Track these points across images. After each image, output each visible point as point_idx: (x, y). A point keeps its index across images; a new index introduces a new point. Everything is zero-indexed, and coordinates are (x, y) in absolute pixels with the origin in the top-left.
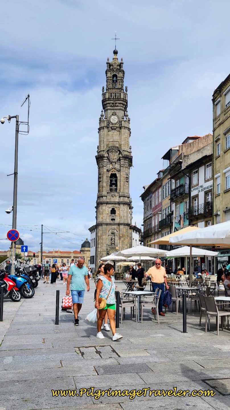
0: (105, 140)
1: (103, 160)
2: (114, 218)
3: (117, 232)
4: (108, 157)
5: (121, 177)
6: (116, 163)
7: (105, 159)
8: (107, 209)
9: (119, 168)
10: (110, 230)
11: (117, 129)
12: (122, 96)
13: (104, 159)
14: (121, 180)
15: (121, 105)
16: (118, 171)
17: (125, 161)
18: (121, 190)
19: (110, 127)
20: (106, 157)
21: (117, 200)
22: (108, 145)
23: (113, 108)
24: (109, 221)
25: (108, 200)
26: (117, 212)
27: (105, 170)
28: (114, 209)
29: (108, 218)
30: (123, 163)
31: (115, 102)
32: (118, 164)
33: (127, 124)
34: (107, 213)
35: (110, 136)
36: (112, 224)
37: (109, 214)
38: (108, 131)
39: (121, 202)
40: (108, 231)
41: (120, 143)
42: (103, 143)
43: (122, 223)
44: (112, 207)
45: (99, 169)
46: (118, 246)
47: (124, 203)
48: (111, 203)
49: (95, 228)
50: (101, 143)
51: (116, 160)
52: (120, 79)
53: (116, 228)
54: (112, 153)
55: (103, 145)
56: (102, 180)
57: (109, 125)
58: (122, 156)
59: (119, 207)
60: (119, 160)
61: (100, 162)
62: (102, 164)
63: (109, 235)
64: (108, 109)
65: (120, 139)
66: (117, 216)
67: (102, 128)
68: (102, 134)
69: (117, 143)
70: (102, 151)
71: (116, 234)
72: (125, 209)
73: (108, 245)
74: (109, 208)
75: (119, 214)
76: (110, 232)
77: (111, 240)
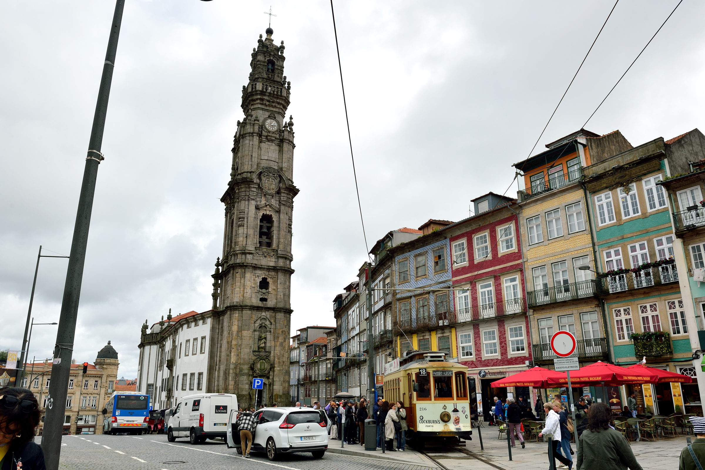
0: (255, 155)
1: (249, 187)
2: (266, 297)
3: (271, 325)
4: (259, 185)
5: (281, 222)
6: (273, 196)
7: (253, 187)
8: (252, 278)
9: (278, 207)
10: (257, 320)
11: (275, 142)
12: (284, 94)
13: (253, 186)
14: (281, 229)
15: (281, 107)
16: (277, 212)
17: (288, 196)
18: (281, 246)
19: (264, 136)
20: (255, 183)
21: (271, 262)
23: (267, 108)
24: (255, 301)
25: (255, 262)
26: (271, 287)
27: (252, 207)
28: (266, 279)
29: (254, 295)
30: (285, 199)
31: (271, 99)
32: (276, 199)
33: (292, 137)
34: (253, 286)
35: (264, 150)
36: (262, 308)
37: (256, 288)
38: (261, 142)
39: (280, 267)
40: (253, 322)
41: (280, 164)
42: (250, 160)
43: (281, 308)
44: (262, 275)
45: (239, 204)
46: (272, 352)
47: (286, 270)
48: (261, 268)
49: (210, 317)
50: (247, 160)
51: (273, 192)
52: (279, 68)
53: (268, 316)
54: (268, 179)
55: (250, 163)
56: (245, 223)
57: (262, 133)
58: (284, 187)
59: (277, 277)
60: (278, 192)
61: (243, 192)
62: (248, 194)
63: (255, 331)
64: (258, 108)
65: (281, 158)
66: (271, 293)
67: (250, 135)
68: (248, 144)
69: (275, 165)
70: (247, 172)
71: (268, 329)
72: (285, 281)
73: (252, 350)
74: (256, 277)
75: (274, 289)
76: (258, 325)
77: (259, 340)
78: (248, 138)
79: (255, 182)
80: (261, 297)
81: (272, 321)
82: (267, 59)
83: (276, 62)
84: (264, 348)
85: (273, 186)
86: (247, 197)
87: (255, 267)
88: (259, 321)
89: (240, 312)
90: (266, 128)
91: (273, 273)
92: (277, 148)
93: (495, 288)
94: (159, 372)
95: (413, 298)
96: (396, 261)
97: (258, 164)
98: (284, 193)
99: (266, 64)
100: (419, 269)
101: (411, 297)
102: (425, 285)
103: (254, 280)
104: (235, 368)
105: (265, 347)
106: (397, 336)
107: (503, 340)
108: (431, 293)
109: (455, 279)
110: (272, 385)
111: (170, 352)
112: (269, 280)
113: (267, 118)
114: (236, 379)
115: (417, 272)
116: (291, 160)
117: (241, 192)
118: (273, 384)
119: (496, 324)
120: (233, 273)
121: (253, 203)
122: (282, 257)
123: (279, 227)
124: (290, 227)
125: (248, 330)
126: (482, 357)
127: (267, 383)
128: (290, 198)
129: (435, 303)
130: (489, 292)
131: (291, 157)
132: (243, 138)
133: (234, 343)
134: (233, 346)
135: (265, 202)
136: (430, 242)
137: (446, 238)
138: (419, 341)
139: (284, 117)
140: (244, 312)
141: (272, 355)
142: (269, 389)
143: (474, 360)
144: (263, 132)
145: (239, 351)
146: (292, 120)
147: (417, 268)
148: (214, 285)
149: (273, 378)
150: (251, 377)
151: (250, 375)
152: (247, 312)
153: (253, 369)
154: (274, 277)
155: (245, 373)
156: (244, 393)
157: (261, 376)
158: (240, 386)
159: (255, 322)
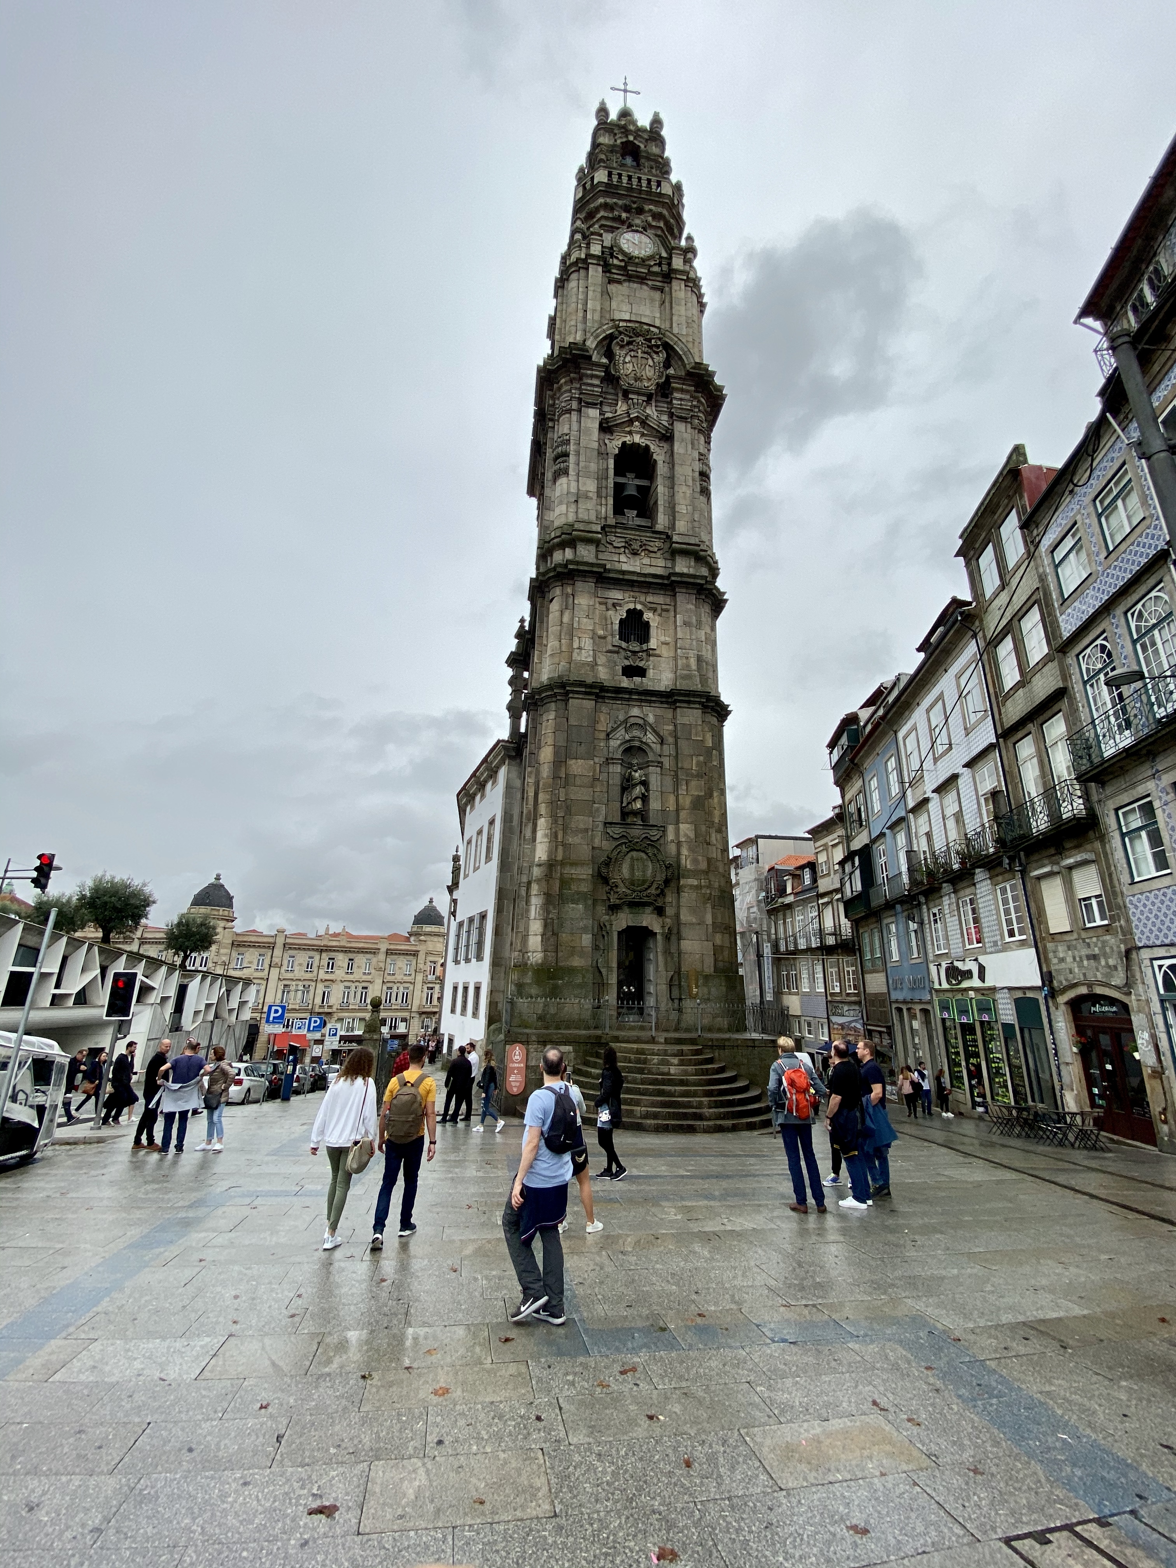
1: (581, 379)
2: (641, 664)
3: (662, 743)
4: (607, 370)
5: (678, 462)
6: (649, 396)
7: (592, 375)
8: (597, 610)
9: (666, 423)
10: (614, 730)
11: (650, 283)
14: (680, 480)
16: (663, 437)
18: (681, 526)
19: (618, 267)
20: (597, 366)
21: (656, 565)
24: (608, 674)
25: (604, 563)
26: (658, 636)
27: (591, 425)
28: (641, 613)
29: (602, 659)
30: (685, 407)
31: (634, 203)
32: (660, 406)
34: (601, 633)
36: (630, 691)
37: (609, 638)
38: (609, 283)
39: (681, 576)
40: (603, 736)
43: (690, 695)
44: (626, 601)
46: (671, 829)
47: (700, 589)
48: (622, 580)
50: (573, 322)
53: (651, 719)
55: (581, 327)
56: (571, 465)
58: (681, 376)
59: (672, 608)
60: (665, 389)
61: (563, 394)
62: (577, 395)
63: (608, 761)
65: (668, 317)
66: (657, 652)
68: (576, 289)
70: (574, 344)
71: (651, 757)
72: (700, 622)
73: (601, 818)
74: (608, 610)
75: (667, 644)
76: (619, 742)
77: (624, 788)
78: (574, 276)
79: (595, 360)
80: (627, 663)
81: (665, 733)
82: (619, 140)
83: (642, 146)
84: (643, 815)
86: (575, 405)
87: (605, 577)
88: (621, 732)
89: (561, 705)
90: (621, 250)
91: (659, 599)
92: (657, 295)
98: (682, 391)
99: (617, 150)
103: (603, 615)
104: (548, 877)
105: (645, 809)
110: (674, 938)
112: (648, 616)
114: (547, 911)
118: (678, 933)
121: (593, 415)
122: (685, 553)
123: (672, 478)
124: (704, 478)
125: (590, 756)
127: (657, 929)
133: (544, 798)
134: (541, 809)
135: (626, 411)
140: (574, 703)
141: (671, 836)
142: (667, 952)
144: (616, 260)
145: (560, 822)
146: (694, 243)
148: (511, 683)
149: (677, 915)
150: (601, 909)
151: (595, 901)
152: (581, 706)
153: (605, 880)
154: (664, 607)
155: (578, 893)
156: (577, 962)
157: (636, 905)
158: (564, 937)
159: (608, 735)
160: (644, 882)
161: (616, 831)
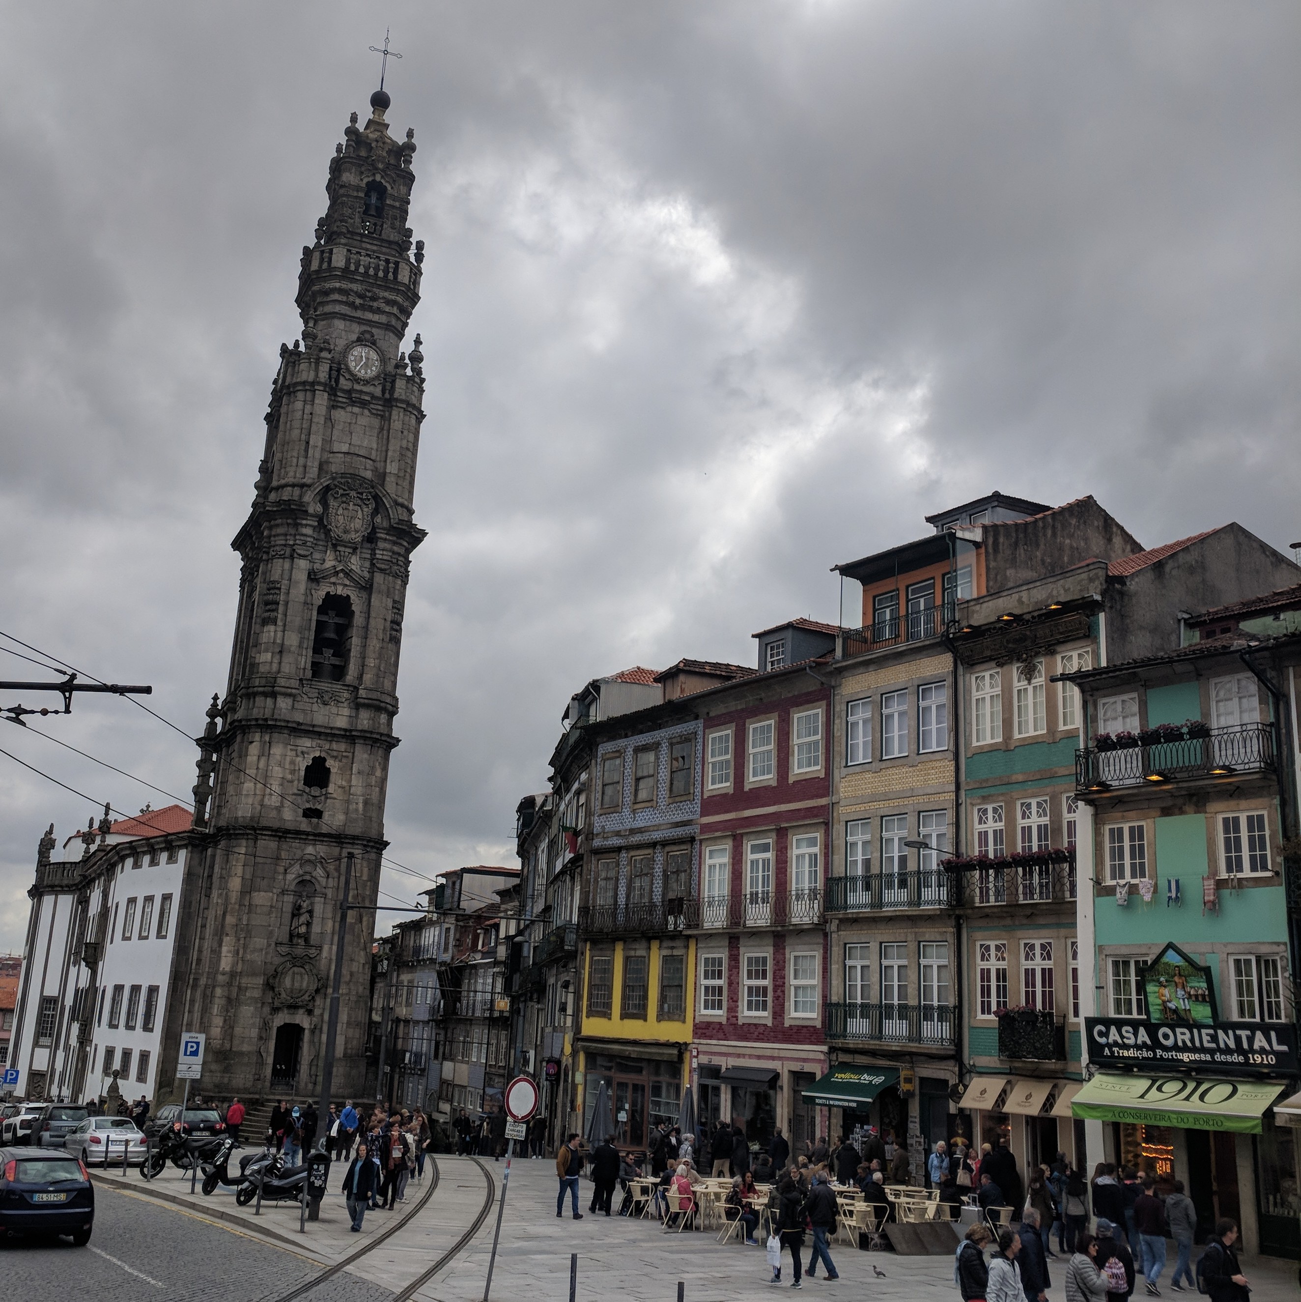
0: (316, 440)
1: (296, 525)
2: (319, 807)
3: (328, 877)
4: (321, 520)
5: (374, 614)
6: (355, 549)
7: (306, 525)
8: (288, 759)
9: (367, 575)
10: (291, 865)
11: (372, 406)
12: (404, 276)
13: (304, 522)
14: (373, 632)
15: (395, 310)
16: (363, 588)
17: (396, 548)
18: (368, 678)
19: (344, 391)
20: (312, 516)
21: (339, 717)
22: (325, 467)
23: (359, 314)
24: (290, 816)
25: (299, 717)
26: (336, 781)
27: (301, 576)
28: (324, 760)
29: (288, 801)
30: (387, 556)
31: (369, 291)
32: (364, 556)
33: (417, 393)
34: (289, 777)
35: (341, 427)
36: (308, 834)
37: (296, 782)
38: (334, 407)
39: (361, 731)
40: (281, 870)
41: (380, 465)
42: (302, 452)
43: (355, 838)
44: (311, 748)
45: (270, 565)
46: (326, 948)
47: (376, 741)
48: (311, 732)
49: (185, 846)
50: (295, 454)
51: (356, 537)
52: (397, 204)
53: (321, 856)
54: (344, 505)
55: (302, 461)
56: (280, 616)
57: (337, 381)
58: (385, 524)
59: (351, 755)
60: (371, 538)
61: (278, 535)
62: (291, 543)
63: (283, 892)
64: (334, 315)
65: (384, 448)
66: (334, 796)
67: (307, 387)
68: (300, 413)
69: (368, 466)
70: (293, 486)
71: (318, 889)
72: (373, 768)
73: (274, 939)
74: (297, 756)
75: (343, 788)
76: (294, 876)
77: (293, 916)
78: (300, 395)
79: (311, 510)
80: (308, 806)
81: (331, 868)
82: (365, 180)
83: (389, 188)
84: (306, 937)
85: (358, 524)
86: (288, 551)
87: (297, 730)
88: (297, 866)
89: (251, 843)
90: (348, 370)
91: (342, 746)
92: (376, 422)
93: (777, 856)
94: (71, 967)
95: (624, 854)
96: (599, 754)
97: (322, 466)
98: (385, 539)
99: (362, 195)
100: (642, 784)
101: (619, 849)
102: (649, 824)
103: (292, 762)
104: (229, 984)
105: (308, 932)
106: (585, 941)
107: (779, 983)
108: (658, 847)
109: (706, 820)
110: (317, 1031)
111: (96, 918)
112: (330, 763)
113: (353, 342)
114: (227, 1011)
115: (636, 791)
116: (410, 453)
117: (274, 536)
118: (321, 1028)
119: (770, 941)
120: (242, 742)
121: (303, 565)
122: (367, 706)
123: (366, 628)
124: (395, 627)
125: (269, 889)
126: (740, 1015)
127: (306, 1024)
128: (399, 554)
129: (665, 871)
130: (766, 862)
131: (411, 446)
132: (289, 394)
133: (230, 920)
134: (228, 929)
135: (333, 563)
136: (667, 721)
137: (697, 718)
138: (627, 959)
139: (400, 335)
140: (261, 842)
141: (325, 954)
142: (312, 1042)
143: (724, 1021)
144: (342, 381)
145: (242, 942)
146: (421, 348)
147: (638, 780)
148: (199, 765)
150: (267, 1010)
151: (263, 1003)
152: (267, 845)
153: (272, 988)
154: (344, 754)
155: (251, 998)
156: (245, 1048)
157: (293, 1007)
158: (238, 1030)
159: (286, 870)
160: (300, 991)
161: (284, 949)
